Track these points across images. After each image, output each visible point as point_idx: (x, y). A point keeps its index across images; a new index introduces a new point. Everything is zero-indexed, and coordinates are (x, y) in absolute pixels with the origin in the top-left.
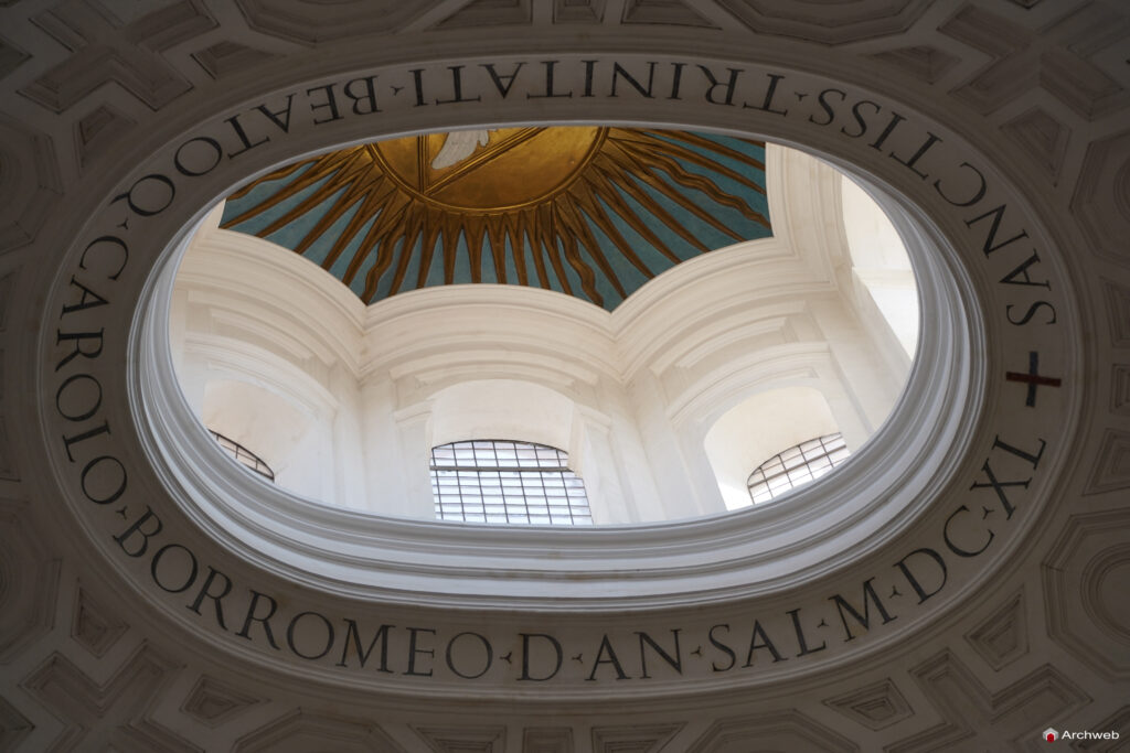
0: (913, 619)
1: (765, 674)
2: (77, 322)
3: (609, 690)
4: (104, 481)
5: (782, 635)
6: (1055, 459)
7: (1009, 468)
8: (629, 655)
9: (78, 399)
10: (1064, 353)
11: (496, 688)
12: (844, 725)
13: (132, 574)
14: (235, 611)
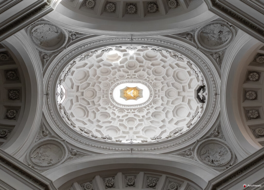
0: (116, 83)
1: (122, 81)
2: (152, 96)
3: (129, 80)
4: (151, 89)
5: (121, 82)
6: (110, 90)
7: (112, 90)
8: (128, 81)
9: (152, 92)
10: (109, 95)
11: (133, 80)
12: (119, 79)
13: (149, 85)
14: (145, 83)
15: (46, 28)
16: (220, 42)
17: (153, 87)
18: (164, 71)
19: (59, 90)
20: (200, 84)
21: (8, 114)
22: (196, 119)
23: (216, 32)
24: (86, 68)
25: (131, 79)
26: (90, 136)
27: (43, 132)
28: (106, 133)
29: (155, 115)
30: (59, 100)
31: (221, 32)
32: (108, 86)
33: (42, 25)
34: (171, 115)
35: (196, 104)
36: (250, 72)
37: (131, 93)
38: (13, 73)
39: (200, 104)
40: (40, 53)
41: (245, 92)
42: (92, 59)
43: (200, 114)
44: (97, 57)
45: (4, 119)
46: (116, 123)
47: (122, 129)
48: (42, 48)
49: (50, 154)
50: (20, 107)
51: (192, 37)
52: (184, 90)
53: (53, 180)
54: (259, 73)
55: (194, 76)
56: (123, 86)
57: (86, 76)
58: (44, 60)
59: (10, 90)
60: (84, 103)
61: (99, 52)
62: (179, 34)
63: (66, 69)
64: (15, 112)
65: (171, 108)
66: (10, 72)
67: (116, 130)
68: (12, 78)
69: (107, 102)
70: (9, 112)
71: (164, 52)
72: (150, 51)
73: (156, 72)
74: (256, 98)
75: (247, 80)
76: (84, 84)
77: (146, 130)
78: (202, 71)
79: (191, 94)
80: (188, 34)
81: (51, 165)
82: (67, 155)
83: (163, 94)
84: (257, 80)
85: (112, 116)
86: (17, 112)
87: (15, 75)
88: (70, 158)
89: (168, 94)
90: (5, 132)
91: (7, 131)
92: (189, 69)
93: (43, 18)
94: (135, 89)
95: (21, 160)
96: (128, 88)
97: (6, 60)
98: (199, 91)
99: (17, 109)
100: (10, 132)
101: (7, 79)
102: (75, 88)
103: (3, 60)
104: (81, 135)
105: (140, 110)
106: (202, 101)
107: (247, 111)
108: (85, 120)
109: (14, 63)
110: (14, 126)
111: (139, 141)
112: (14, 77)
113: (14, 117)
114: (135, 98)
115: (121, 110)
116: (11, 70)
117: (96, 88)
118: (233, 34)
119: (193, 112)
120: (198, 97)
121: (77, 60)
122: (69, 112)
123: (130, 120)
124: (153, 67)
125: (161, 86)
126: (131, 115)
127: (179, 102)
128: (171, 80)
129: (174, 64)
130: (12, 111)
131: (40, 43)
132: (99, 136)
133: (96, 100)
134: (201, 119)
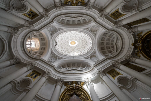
2: (68, 43)
10: (79, 43)
12: (76, 47)
14: (70, 46)
15: (94, 60)
16: (52, 57)
17: (68, 45)
18: (65, 49)
19: (91, 45)
20: (56, 46)
22: (57, 37)
23: (53, 60)
24: (84, 50)
25: (73, 47)
26: (84, 33)
27: (95, 34)
28: (80, 34)
29: (67, 38)
30: (91, 42)
31: (52, 60)
32: (79, 45)
34: (63, 38)
35: (57, 41)
36: (44, 50)
37: (73, 43)
39: (56, 41)
41: (45, 45)
42: (83, 52)
43: (56, 39)
44: (81, 53)
45: (105, 38)
46: (77, 36)
47: (76, 35)
48: (95, 55)
49: (94, 29)
51: (59, 58)
52: (60, 45)
53: (93, 23)
54: (42, 50)
55: (58, 48)
56: (75, 45)
57: (84, 48)
58: (95, 52)
59: (103, 45)
60: (85, 41)
61: (81, 54)
62: (62, 59)
63: (89, 50)
65: (63, 40)
67: (77, 34)
69: (79, 41)
70: (104, 40)
71: (65, 54)
72: (69, 54)
73: (67, 49)
74: (42, 43)
75: (44, 48)
76: (85, 46)
77: (69, 34)
78: (56, 50)
79: (58, 43)
80: (60, 59)
81: (94, 26)
82: (89, 29)
83: (65, 43)
84: (42, 48)
85: (78, 38)
86: (102, 39)
88: (89, 28)
89: (64, 43)
92: (59, 50)
93: (95, 63)
94: (72, 44)
95: (101, 28)
96: (74, 44)
97: (104, 52)
98: (56, 44)
100: (104, 35)
101: (104, 48)
102: (87, 45)
104: (86, 33)
105: (71, 39)
106: (56, 42)
107: (44, 40)
108: (85, 37)
109: (102, 52)
110: (103, 36)
111: (71, 32)
112: (102, 48)
114: (72, 42)
115: (76, 39)
116: (103, 50)
117: (82, 45)
118: (49, 60)
119: (58, 39)
120: (56, 43)
121: (87, 52)
122: (89, 39)
123: (73, 37)
124: (68, 50)
125: (66, 45)
126: (73, 38)
127: (61, 41)
128: (63, 47)
129: (63, 51)
132: (81, 33)
133: (82, 42)
134: (56, 38)
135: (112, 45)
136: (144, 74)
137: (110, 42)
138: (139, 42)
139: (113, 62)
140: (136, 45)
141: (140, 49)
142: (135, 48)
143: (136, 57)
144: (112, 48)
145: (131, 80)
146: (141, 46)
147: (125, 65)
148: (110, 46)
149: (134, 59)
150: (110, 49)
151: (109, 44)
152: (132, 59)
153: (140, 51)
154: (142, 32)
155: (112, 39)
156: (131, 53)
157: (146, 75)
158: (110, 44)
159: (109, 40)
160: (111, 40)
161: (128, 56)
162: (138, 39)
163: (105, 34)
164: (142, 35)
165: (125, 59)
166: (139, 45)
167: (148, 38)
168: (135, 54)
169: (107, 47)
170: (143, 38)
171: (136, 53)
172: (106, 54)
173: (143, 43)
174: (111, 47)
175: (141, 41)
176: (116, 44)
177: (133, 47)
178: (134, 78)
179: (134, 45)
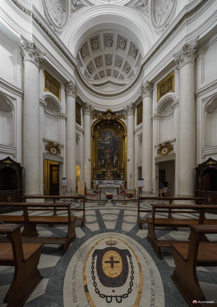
21: (122, 47)
27: (143, 6)
33: (48, 11)
38: (93, 42)
40: (73, 11)
45: (125, 50)
48: (68, 8)
50: (118, 35)
59: (106, 45)
64: (121, 41)
66: (93, 45)
68: (97, 44)
70: (121, 46)
86: (121, 38)
87: (95, 41)
90: (134, 51)
91: (133, 49)
97: (85, 50)
99: (120, 38)
100: (134, 46)
101: (98, 48)
103: (86, 52)
109: (86, 42)
110: (131, 42)
112: (96, 41)
113: (125, 41)
116: (92, 44)
130: (120, 43)
131: (64, 13)
135: (105, 72)
136: (76, 125)
137: (113, 68)
138: (112, 117)
139: (74, 82)
140: (109, 114)
141: (104, 118)
142: (105, 114)
143: (91, 115)
144: (100, 73)
145: (61, 114)
146: (107, 118)
147: (77, 103)
148: (104, 68)
149: (89, 113)
150: (97, 66)
151: (107, 64)
152: (88, 111)
153: (101, 118)
154: (125, 119)
155: (120, 71)
156: (95, 108)
157: (76, 127)
158: (109, 67)
159: (119, 62)
160: (117, 69)
161: (90, 106)
162: (117, 115)
163: (135, 51)
164: (122, 120)
165: (85, 102)
166: (109, 117)
167: (116, 124)
168: (95, 113)
169: (100, 57)
170: (117, 120)
171: (98, 115)
172: (83, 57)
173: (111, 120)
174: (101, 69)
175: (114, 118)
176: (109, 82)
177: (106, 111)
178: (66, 117)
179: (109, 112)
